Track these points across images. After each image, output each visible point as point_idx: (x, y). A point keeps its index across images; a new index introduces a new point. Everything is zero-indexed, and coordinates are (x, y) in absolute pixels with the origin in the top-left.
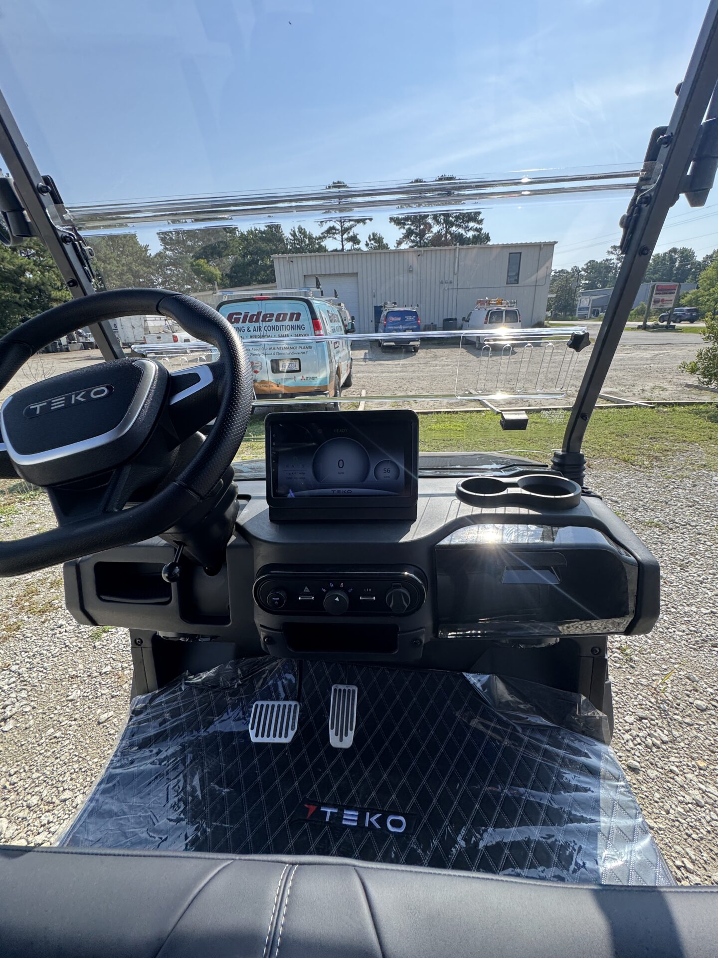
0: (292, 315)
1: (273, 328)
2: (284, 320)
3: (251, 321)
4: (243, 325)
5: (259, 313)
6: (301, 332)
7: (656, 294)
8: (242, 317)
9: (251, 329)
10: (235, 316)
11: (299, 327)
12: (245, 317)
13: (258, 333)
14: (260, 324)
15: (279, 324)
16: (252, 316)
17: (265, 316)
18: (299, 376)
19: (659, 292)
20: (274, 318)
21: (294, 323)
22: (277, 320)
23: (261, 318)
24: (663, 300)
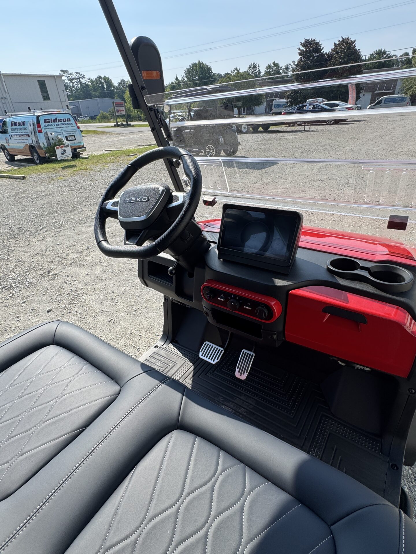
0: (68, 119)
1: (63, 124)
2: (66, 121)
3: (54, 122)
4: (52, 123)
5: (56, 119)
6: (72, 125)
8: (50, 120)
9: (55, 125)
10: (47, 120)
11: (72, 124)
12: (51, 120)
13: (58, 126)
14: (58, 123)
15: (65, 123)
16: (54, 120)
17: (59, 120)
18: (75, 141)
20: (62, 120)
21: (69, 122)
22: (63, 121)
23: (58, 121)
24: (120, 110)
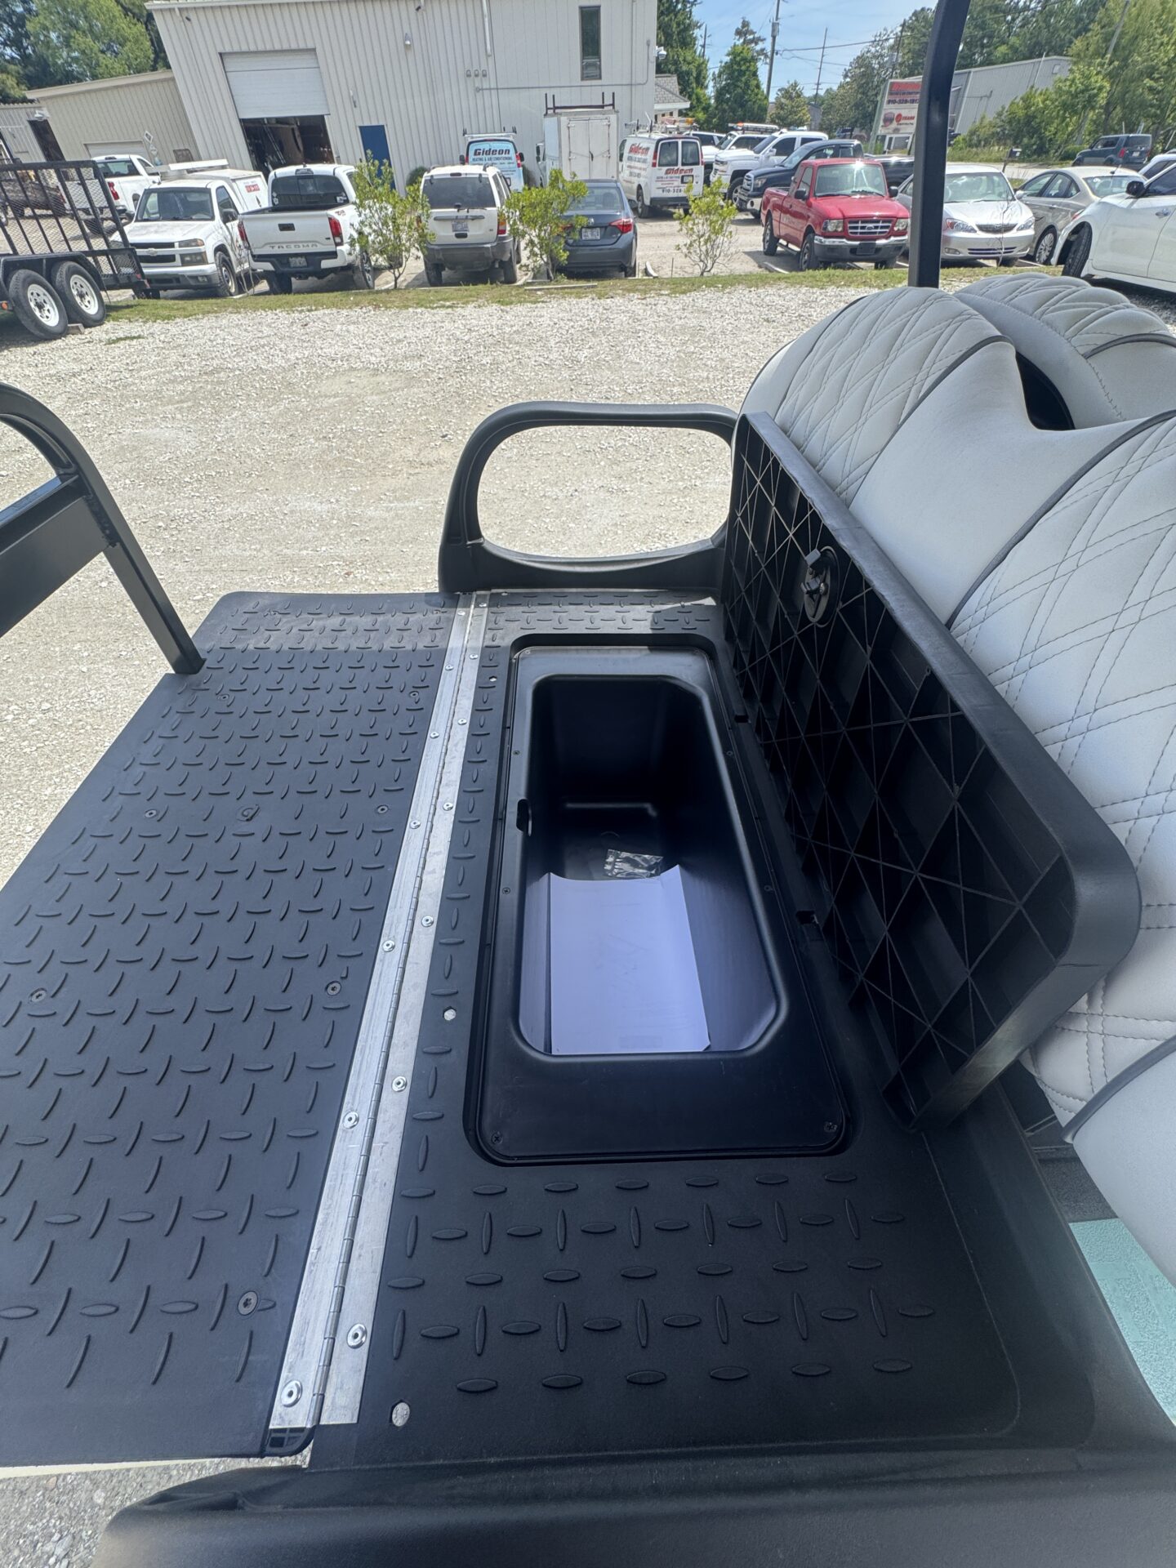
7: (889, 102)
19: (892, 98)
24: (899, 116)
